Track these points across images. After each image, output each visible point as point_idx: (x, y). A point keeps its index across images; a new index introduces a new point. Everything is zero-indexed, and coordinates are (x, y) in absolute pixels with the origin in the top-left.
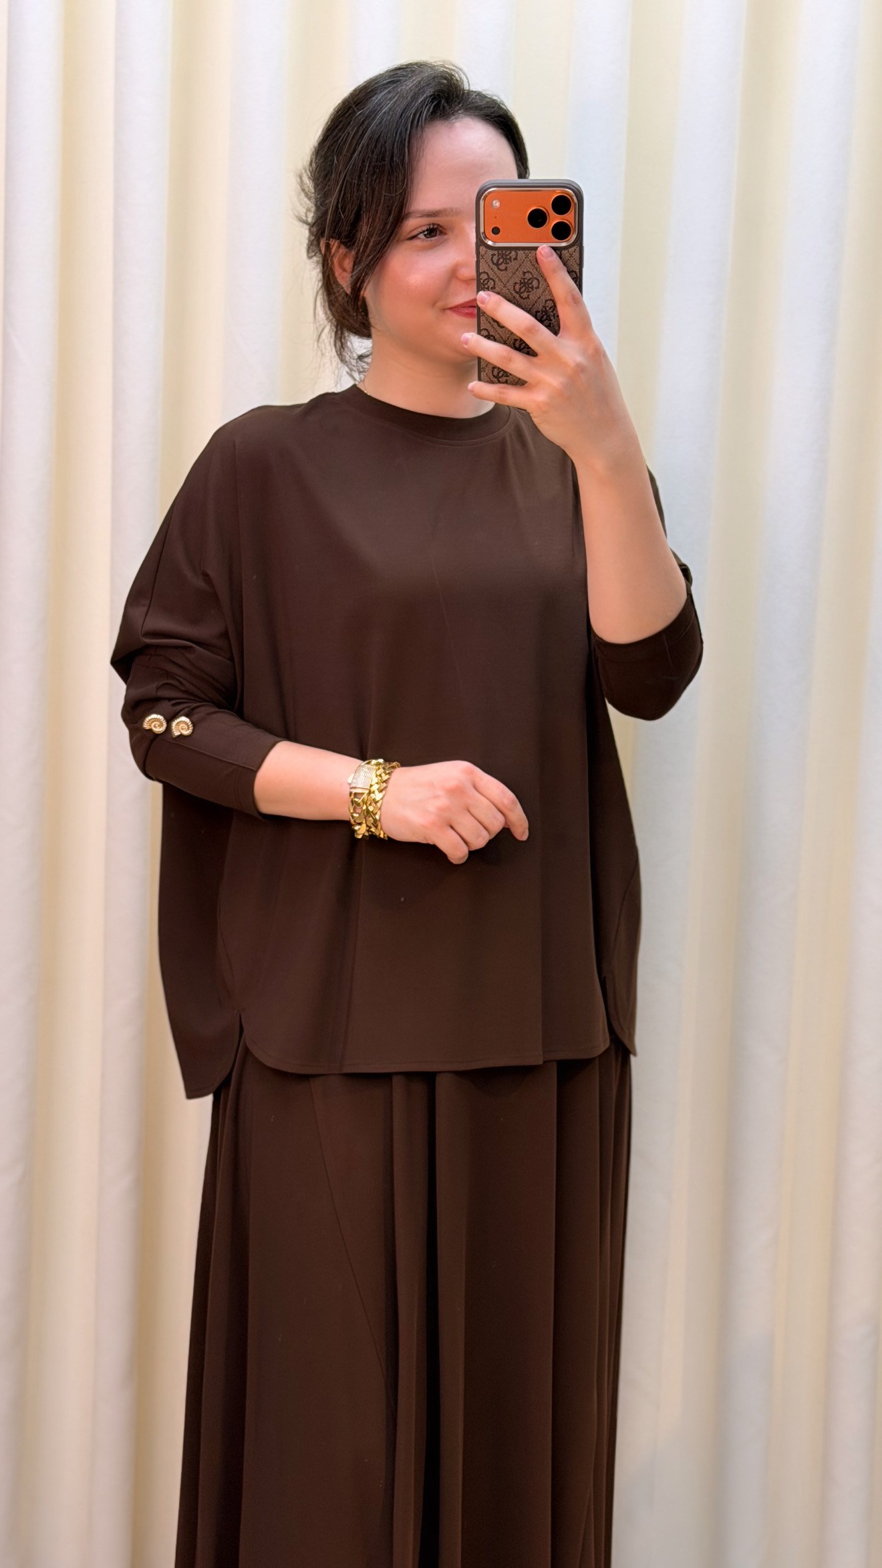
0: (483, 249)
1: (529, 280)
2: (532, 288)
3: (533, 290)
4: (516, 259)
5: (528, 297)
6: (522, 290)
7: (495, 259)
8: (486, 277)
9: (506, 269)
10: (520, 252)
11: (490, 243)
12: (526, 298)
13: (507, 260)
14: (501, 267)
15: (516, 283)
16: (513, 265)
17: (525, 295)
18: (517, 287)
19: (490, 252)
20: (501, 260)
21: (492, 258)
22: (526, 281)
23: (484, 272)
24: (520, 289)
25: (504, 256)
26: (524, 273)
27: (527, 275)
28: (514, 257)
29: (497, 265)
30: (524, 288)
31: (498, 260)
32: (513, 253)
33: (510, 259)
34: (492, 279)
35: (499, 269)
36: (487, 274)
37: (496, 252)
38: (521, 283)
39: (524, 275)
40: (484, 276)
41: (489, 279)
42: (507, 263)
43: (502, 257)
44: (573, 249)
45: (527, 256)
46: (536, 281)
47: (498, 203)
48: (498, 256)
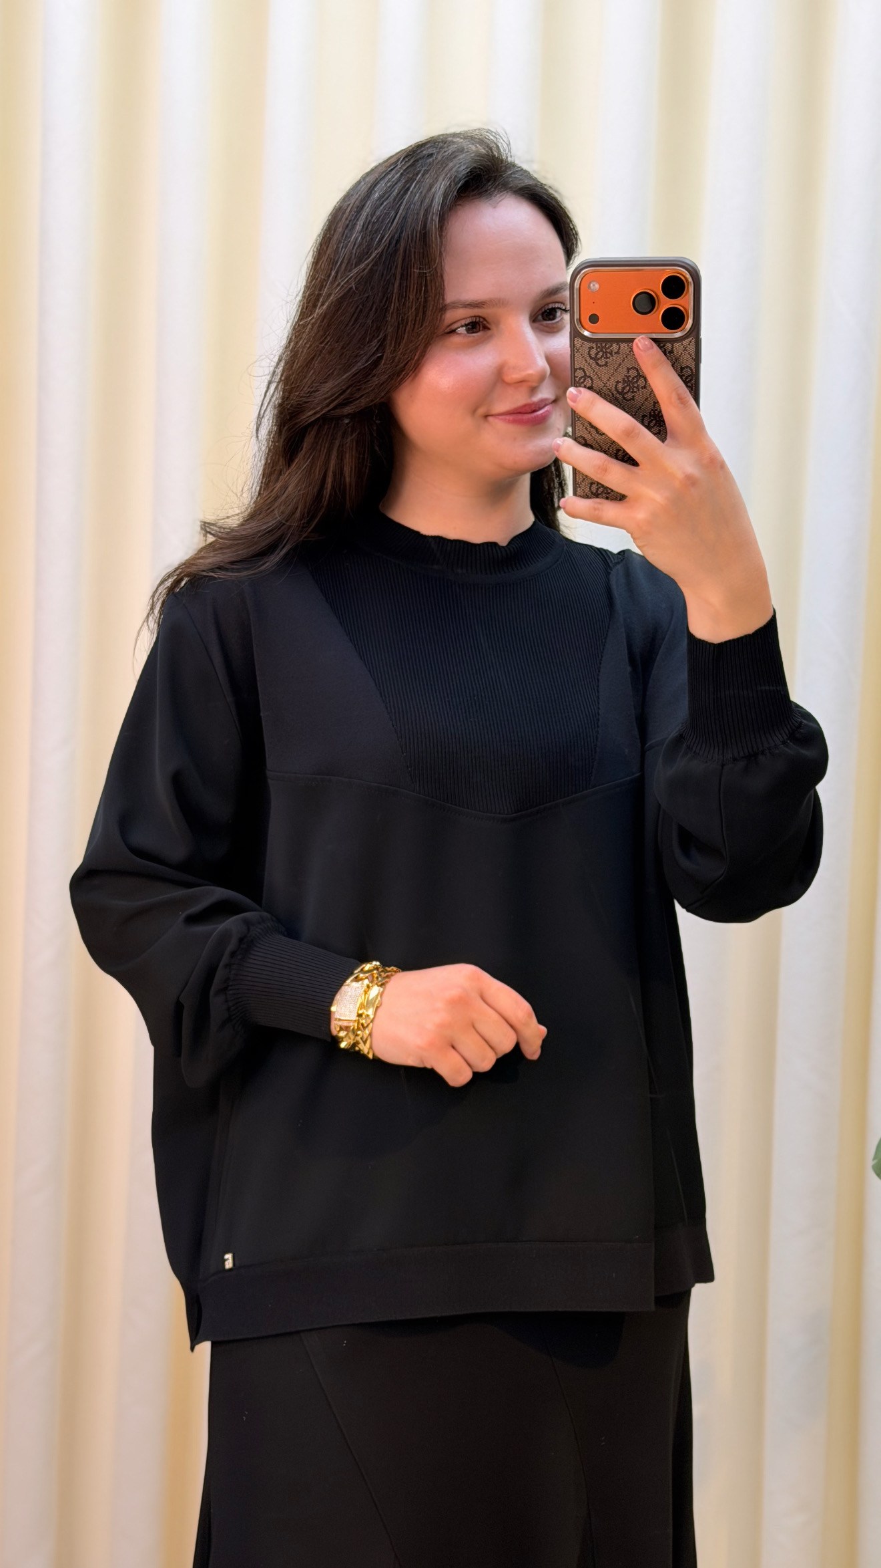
0: (578, 342)
1: (633, 378)
3: (639, 390)
4: (618, 352)
5: (633, 398)
6: (625, 391)
7: (593, 352)
8: (582, 372)
9: (606, 364)
10: (623, 345)
11: (586, 333)
13: (607, 354)
15: (618, 382)
16: (614, 359)
17: (629, 396)
18: (620, 385)
19: (588, 345)
20: (601, 353)
21: (589, 351)
22: (630, 379)
23: (580, 369)
24: (624, 388)
25: (604, 350)
28: (615, 350)
29: (595, 359)
30: (628, 388)
31: (597, 354)
32: (615, 346)
33: (611, 353)
34: (589, 377)
35: (598, 364)
37: (594, 345)
38: (624, 381)
39: (629, 371)
40: (580, 374)
41: (585, 376)
42: (607, 358)
44: (687, 341)
45: (632, 350)
46: (642, 379)
47: (597, 286)
48: (597, 349)
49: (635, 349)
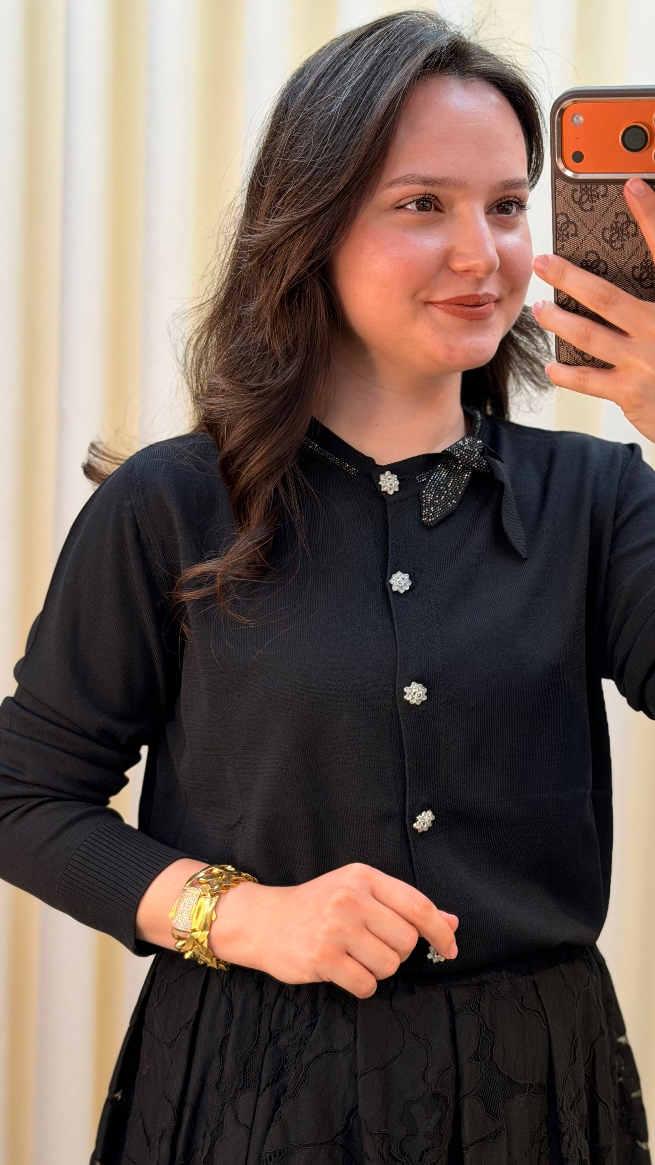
0: (560, 183)
1: (622, 225)
2: (628, 235)
3: (628, 239)
4: (605, 196)
5: (622, 248)
6: (613, 239)
7: (577, 195)
8: (565, 220)
9: (592, 209)
10: (612, 188)
11: (569, 173)
12: (619, 248)
13: (592, 198)
14: (587, 206)
15: (605, 229)
16: (601, 203)
17: (618, 245)
18: (608, 234)
19: (571, 187)
20: (585, 198)
21: (572, 195)
22: (619, 225)
23: (562, 214)
24: (612, 236)
25: (589, 192)
26: (617, 215)
27: (619, 219)
28: (602, 193)
29: (580, 203)
30: (616, 236)
31: (581, 197)
32: (602, 188)
33: (597, 196)
34: (573, 223)
35: (582, 209)
36: (567, 216)
37: (578, 187)
38: (612, 228)
39: (617, 217)
40: (562, 219)
41: (568, 221)
42: (592, 203)
43: (587, 193)
45: (621, 192)
46: (633, 226)
47: (581, 118)
48: (581, 192)
49: (626, 192)
